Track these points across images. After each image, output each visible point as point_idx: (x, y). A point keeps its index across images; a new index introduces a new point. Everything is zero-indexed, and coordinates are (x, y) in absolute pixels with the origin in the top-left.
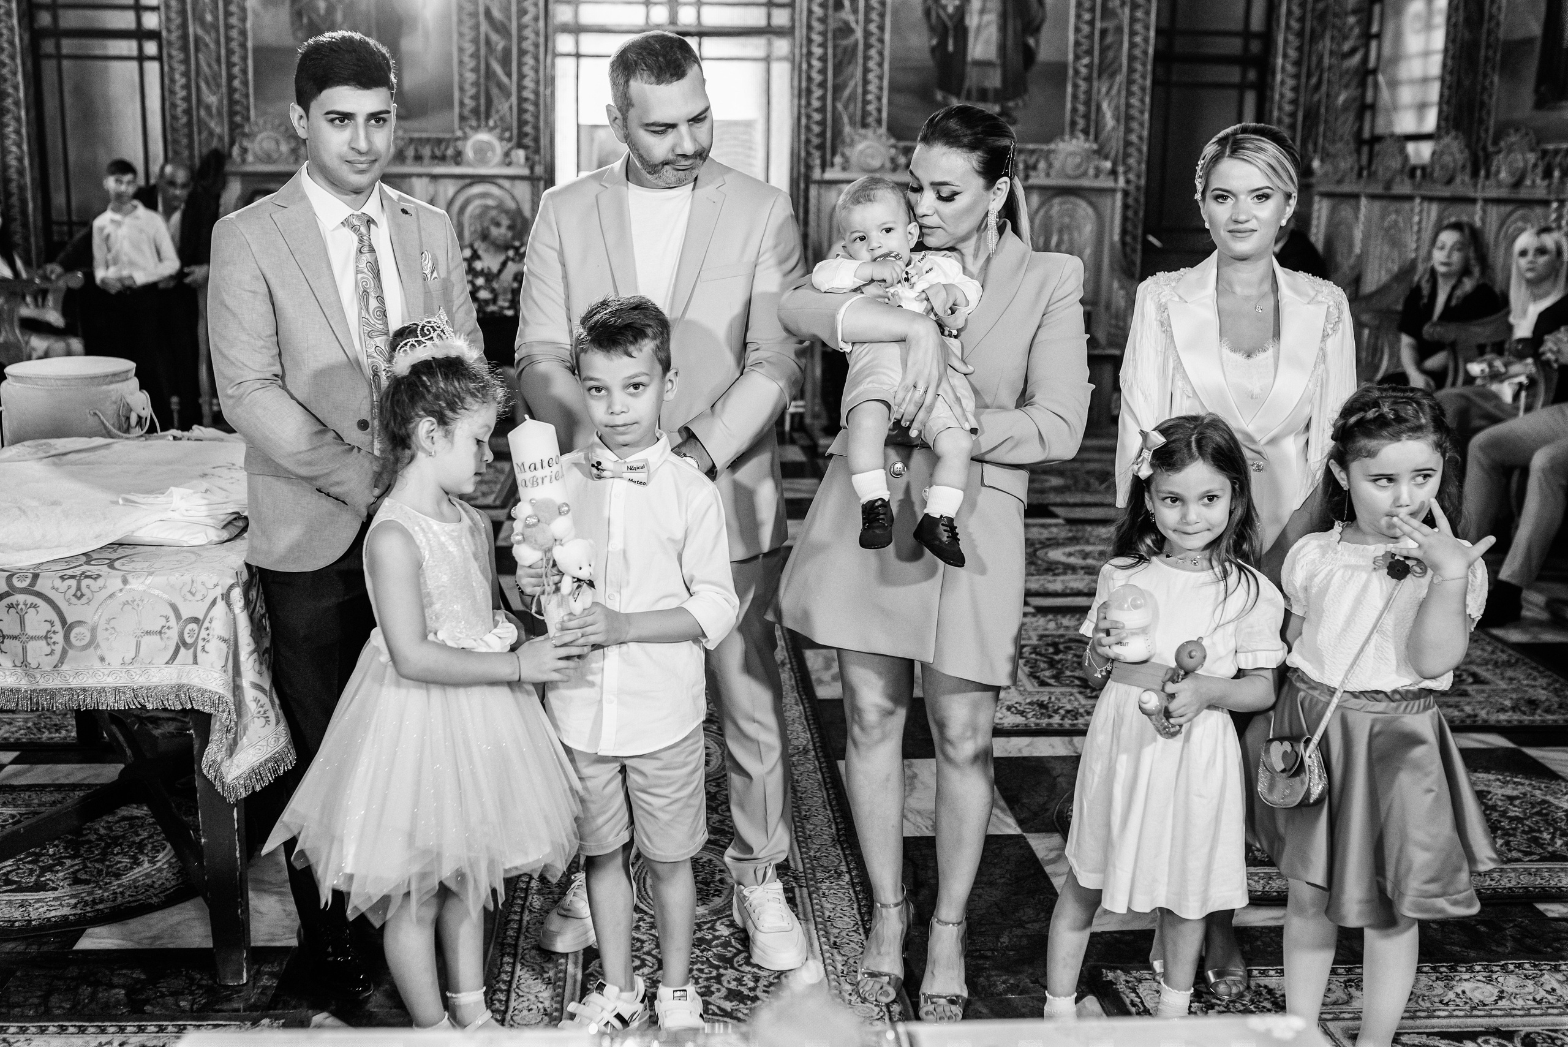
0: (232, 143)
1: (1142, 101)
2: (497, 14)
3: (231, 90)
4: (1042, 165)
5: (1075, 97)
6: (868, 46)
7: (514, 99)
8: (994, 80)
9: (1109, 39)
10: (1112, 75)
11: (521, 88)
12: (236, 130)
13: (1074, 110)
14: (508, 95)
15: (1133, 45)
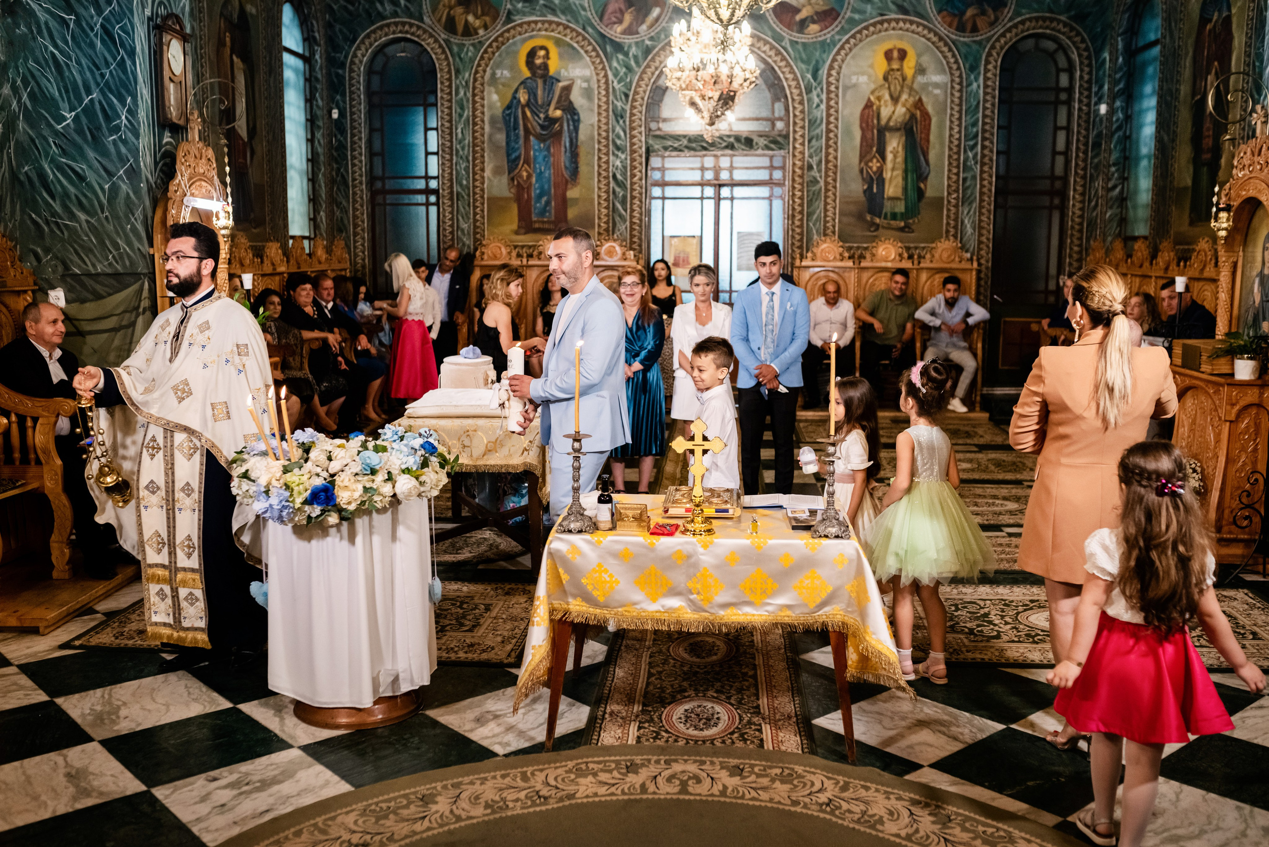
0: (476, 249)
1: (989, 218)
2: (619, 177)
3: (475, 221)
4: (928, 256)
5: (948, 216)
6: (827, 190)
7: (628, 223)
8: (900, 208)
9: (968, 183)
10: (970, 204)
11: (632, 217)
12: (478, 243)
13: (948, 224)
14: (625, 221)
15: (982, 186)
